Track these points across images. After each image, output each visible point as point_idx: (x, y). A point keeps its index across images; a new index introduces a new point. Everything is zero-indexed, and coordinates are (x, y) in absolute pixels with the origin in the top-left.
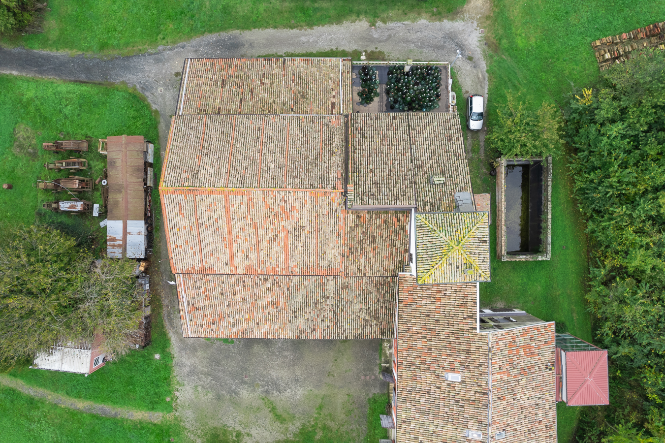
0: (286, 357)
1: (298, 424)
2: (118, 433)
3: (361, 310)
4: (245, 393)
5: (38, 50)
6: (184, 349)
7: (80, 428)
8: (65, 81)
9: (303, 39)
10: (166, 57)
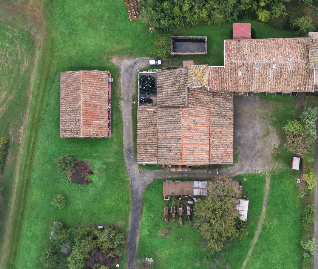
0: (245, 131)
1: (270, 126)
2: (274, 195)
3: (222, 103)
4: (258, 147)
5: (129, 229)
6: (242, 170)
7: (273, 209)
8: (141, 218)
9: (127, 125)
10: (133, 177)
